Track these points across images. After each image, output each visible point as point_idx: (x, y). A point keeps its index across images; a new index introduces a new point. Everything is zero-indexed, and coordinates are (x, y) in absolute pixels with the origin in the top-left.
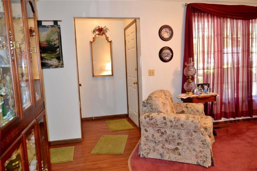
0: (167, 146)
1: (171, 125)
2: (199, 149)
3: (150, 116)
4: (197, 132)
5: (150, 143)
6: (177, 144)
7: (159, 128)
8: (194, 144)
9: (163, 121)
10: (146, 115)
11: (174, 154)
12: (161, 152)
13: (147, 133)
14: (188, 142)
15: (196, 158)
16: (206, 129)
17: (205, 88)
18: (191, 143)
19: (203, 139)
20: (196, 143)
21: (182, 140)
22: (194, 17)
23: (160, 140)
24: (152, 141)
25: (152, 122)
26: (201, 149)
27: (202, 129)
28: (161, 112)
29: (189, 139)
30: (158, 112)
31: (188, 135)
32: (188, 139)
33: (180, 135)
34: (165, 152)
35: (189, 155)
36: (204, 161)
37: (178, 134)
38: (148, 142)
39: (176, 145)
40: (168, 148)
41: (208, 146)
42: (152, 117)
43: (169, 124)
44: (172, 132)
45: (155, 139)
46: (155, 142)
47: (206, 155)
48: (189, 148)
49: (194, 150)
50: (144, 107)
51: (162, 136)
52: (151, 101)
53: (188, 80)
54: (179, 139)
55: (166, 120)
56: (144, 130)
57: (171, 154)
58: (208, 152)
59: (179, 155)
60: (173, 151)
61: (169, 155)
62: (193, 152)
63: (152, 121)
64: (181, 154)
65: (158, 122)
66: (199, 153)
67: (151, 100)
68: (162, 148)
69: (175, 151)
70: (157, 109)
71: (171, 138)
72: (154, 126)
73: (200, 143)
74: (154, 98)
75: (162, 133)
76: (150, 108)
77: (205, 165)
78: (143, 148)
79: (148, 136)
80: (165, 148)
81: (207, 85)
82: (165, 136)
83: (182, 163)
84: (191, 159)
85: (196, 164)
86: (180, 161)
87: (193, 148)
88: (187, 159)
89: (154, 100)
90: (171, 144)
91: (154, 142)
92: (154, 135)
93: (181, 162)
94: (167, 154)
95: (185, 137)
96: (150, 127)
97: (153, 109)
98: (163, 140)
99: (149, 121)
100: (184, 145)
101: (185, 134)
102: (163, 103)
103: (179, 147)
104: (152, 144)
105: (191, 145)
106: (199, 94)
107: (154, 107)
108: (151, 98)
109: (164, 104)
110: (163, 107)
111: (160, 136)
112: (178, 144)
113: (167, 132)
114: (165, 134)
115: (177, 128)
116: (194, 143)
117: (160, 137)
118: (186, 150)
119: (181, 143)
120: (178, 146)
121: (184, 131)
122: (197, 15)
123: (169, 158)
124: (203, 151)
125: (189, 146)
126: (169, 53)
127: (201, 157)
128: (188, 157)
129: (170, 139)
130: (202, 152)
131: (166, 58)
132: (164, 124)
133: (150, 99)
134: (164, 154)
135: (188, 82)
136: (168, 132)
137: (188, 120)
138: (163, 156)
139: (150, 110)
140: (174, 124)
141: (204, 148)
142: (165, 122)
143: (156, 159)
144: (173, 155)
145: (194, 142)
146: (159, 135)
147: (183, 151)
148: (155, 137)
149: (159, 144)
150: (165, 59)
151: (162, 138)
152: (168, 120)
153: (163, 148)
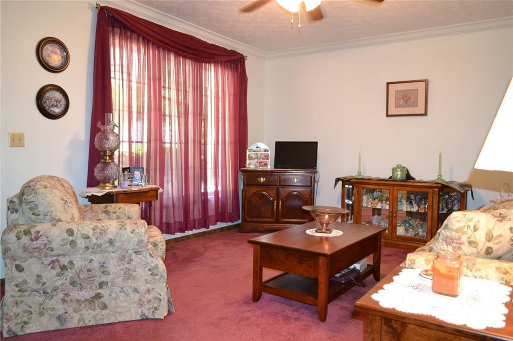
0: (75, 295)
1: (87, 245)
2: (146, 286)
3: (32, 233)
4: (142, 252)
5: (30, 298)
6: (98, 287)
7: (55, 258)
8: (136, 279)
9: (67, 239)
10: (21, 231)
11: (91, 309)
12: (60, 313)
13: (22, 274)
14: (122, 278)
15: (139, 306)
16: (155, 245)
17: (135, 176)
18: (129, 278)
19: (153, 265)
20: (138, 277)
21: (110, 274)
22: (114, 36)
23: (58, 284)
24: (36, 292)
25: (35, 244)
26: (149, 286)
27: (150, 246)
28: (60, 221)
29: (125, 270)
30: (50, 222)
31: (122, 262)
32: (122, 271)
33: (105, 265)
34: (71, 309)
35: (125, 304)
36: (156, 309)
37: (100, 264)
38: (25, 296)
39: (95, 290)
40: (77, 300)
41: (162, 277)
42: (38, 232)
43: (81, 243)
44: (86, 263)
45: (44, 284)
46: (44, 293)
47: (159, 296)
48: (125, 289)
49: (136, 291)
50: (12, 213)
51: (62, 274)
52: (34, 197)
53: (104, 159)
54: (102, 275)
55: (74, 235)
56: (14, 268)
57: (84, 312)
58: (162, 289)
59: (102, 310)
60: (90, 304)
61: (80, 314)
62: (132, 296)
63: (37, 242)
64: (107, 306)
65: (53, 243)
66: (146, 294)
67: (33, 195)
68: (63, 303)
69: (93, 302)
70: (50, 214)
71: (85, 275)
72: (44, 253)
73: (147, 275)
74: (41, 190)
75: (63, 268)
76: (32, 212)
77: (157, 317)
78: (11, 314)
79: (25, 282)
80: (71, 301)
81: (140, 170)
82: (69, 274)
83: (111, 324)
84: (129, 311)
85: (140, 319)
86: (106, 322)
87: (133, 288)
88: (120, 313)
89: (42, 194)
90: (85, 288)
91: (41, 292)
92: (40, 276)
93: (108, 323)
94: (75, 314)
95: (115, 268)
96: (30, 258)
97: (39, 215)
98: (65, 283)
99: (30, 242)
100: (113, 286)
101: (115, 261)
102: (62, 200)
103: (103, 291)
104: (37, 298)
105: (129, 281)
106: (126, 186)
107: (41, 209)
108: (34, 190)
109: (65, 203)
110: (64, 209)
111: (58, 275)
112: (101, 285)
113: (75, 263)
114: (70, 269)
115: (99, 250)
116: (134, 277)
117: (57, 278)
118: (119, 294)
119: (107, 282)
120: (100, 291)
121: (113, 255)
122: (119, 32)
123: (79, 322)
124: (153, 289)
125: (124, 286)
126: (59, 100)
127: (149, 302)
128: (123, 309)
129: (82, 278)
130: (151, 292)
131: (52, 109)
132: (68, 246)
133: (29, 193)
134: (67, 315)
135: (103, 162)
136: (78, 263)
137: (125, 229)
138: (65, 320)
139: (30, 218)
140: (94, 241)
141: (155, 283)
142: (72, 241)
143: (48, 332)
144: (90, 311)
145: (134, 274)
146: (55, 275)
147: (113, 299)
148: (44, 280)
149: (54, 294)
150: (51, 111)
151: (63, 279)
152: (79, 235)
153: (64, 301)
